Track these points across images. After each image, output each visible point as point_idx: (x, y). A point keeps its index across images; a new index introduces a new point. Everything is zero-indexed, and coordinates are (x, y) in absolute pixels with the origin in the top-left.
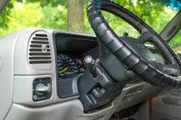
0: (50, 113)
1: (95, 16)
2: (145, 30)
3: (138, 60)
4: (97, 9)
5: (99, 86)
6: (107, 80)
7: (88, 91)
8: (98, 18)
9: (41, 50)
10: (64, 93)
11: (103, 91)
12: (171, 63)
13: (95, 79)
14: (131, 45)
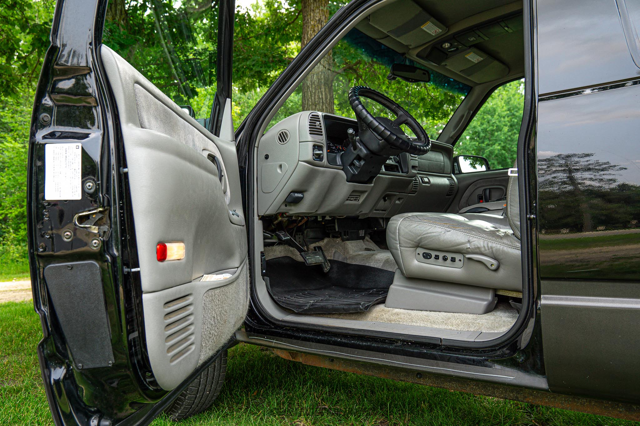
0: (324, 172)
1: (354, 101)
2: (401, 113)
3: (389, 133)
4: (356, 95)
5: (359, 158)
6: (365, 151)
7: (350, 162)
8: (357, 102)
9: (316, 126)
10: (332, 161)
11: (362, 163)
12: (421, 140)
13: (355, 152)
14: (384, 122)
